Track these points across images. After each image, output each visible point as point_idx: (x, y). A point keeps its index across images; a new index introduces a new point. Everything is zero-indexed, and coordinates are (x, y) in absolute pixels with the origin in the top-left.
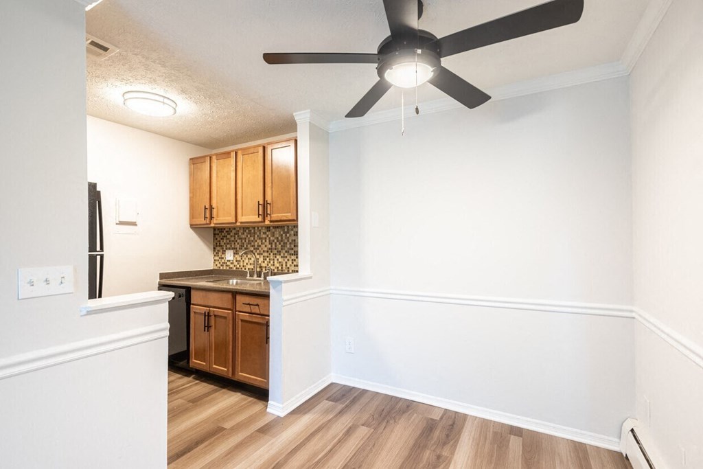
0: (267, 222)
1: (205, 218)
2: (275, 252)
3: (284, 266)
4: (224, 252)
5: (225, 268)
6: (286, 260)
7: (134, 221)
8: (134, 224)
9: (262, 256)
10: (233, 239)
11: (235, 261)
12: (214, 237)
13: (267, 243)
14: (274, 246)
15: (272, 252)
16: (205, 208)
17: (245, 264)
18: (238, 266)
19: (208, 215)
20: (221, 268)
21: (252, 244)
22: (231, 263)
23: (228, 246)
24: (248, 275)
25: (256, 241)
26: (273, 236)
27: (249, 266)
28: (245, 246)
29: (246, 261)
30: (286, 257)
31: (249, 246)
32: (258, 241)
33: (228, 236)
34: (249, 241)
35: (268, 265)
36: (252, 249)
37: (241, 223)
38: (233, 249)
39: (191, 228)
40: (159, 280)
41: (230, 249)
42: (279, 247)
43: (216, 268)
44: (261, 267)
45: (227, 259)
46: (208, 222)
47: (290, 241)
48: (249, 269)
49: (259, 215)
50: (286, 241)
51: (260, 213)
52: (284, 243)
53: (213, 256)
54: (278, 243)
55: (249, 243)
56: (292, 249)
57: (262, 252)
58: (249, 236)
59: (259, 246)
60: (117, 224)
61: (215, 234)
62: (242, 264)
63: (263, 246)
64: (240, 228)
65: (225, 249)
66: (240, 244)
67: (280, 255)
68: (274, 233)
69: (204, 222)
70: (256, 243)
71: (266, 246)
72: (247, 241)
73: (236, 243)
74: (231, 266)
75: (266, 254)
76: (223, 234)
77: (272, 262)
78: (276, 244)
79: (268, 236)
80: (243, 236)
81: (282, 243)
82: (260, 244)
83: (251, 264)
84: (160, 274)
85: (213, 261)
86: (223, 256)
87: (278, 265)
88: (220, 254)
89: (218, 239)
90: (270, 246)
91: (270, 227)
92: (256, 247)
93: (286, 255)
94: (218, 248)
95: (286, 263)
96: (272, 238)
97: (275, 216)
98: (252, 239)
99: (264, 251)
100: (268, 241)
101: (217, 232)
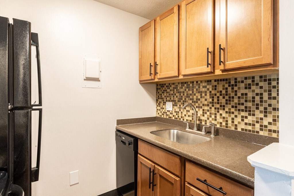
0: (218, 72)
1: (151, 74)
2: (218, 106)
3: (230, 122)
4: (164, 103)
5: (165, 117)
6: (233, 116)
7: (98, 77)
8: (97, 80)
9: (201, 110)
10: (172, 92)
11: (174, 112)
12: (157, 91)
13: (208, 96)
14: (216, 100)
15: (213, 106)
16: (151, 66)
17: (183, 115)
18: (177, 116)
19: (153, 72)
20: (162, 116)
21: (191, 97)
22: (171, 113)
23: (168, 99)
24: (188, 127)
25: (195, 95)
26: (215, 89)
27: (187, 118)
28: (184, 99)
29: (185, 112)
30: (233, 113)
31: (187, 99)
32: (197, 95)
33: (168, 90)
34: (187, 94)
35: (208, 119)
36: (191, 102)
37: (184, 76)
38: (172, 101)
39: (140, 83)
40: (116, 125)
41: (169, 101)
42: (223, 101)
43: (158, 116)
44: (200, 120)
45: (167, 109)
46: (153, 78)
47: (239, 94)
48: (187, 120)
49: (208, 64)
50: (233, 94)
51: (210, 62)
52: (230, 97)
53: (156, 106)
54: (221, 97)
55: (188, 96)
56: (243, 104)
57: (201, 105)
58: (187, 90)
59: (198, 99)
60: (85, 80)
61: (157, 89)
62: (180, 115)
63: (203, 100)
64: (179, 83)
65: (165, 101)
66: (178, 97)
67: (224, 109)
68: (216, 86)
69: (150, 78)
70: (195, 97)
71: (206, 100)
72: (185, 94)
73: (175, 96)
74: (171, 116)
75: (206, 108)
76: (164, 89)
77: (213, 116)
78: (218, 97)
79: (208, 89)
80: (182, 90)
81: (227, 97)
82: (199, 97)
83: (189, 116)
84: (117, 120)
85: (156, 110)
86: (164, 107)
87: (221, 120)
88: (161, 105)
89: (160, 93)
90: (211, 100)
91: (210, 81)
92: (195, 100)
93: (233, 110)
94: (160, 100)
95: (233, 119)
96: (213, 92)
97: (231, 64)
98: (191, 92)
99: (203, 105)
100: (208, 94)
101: (159, 87)
